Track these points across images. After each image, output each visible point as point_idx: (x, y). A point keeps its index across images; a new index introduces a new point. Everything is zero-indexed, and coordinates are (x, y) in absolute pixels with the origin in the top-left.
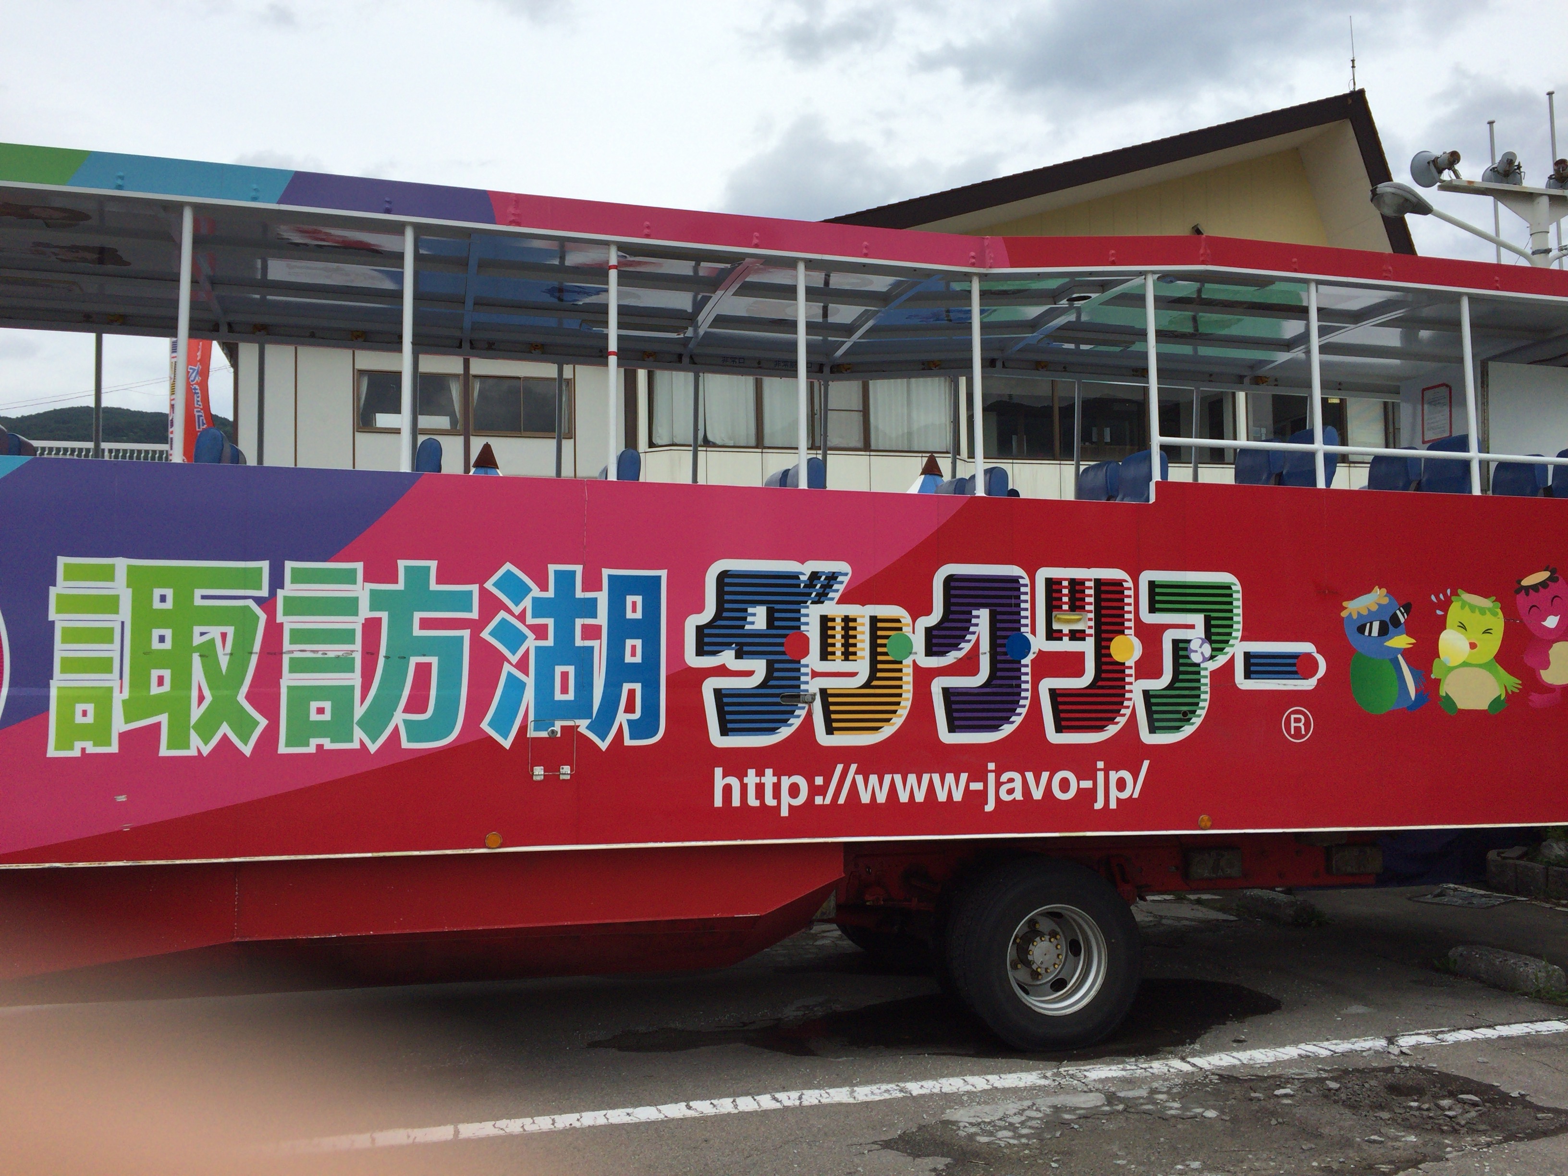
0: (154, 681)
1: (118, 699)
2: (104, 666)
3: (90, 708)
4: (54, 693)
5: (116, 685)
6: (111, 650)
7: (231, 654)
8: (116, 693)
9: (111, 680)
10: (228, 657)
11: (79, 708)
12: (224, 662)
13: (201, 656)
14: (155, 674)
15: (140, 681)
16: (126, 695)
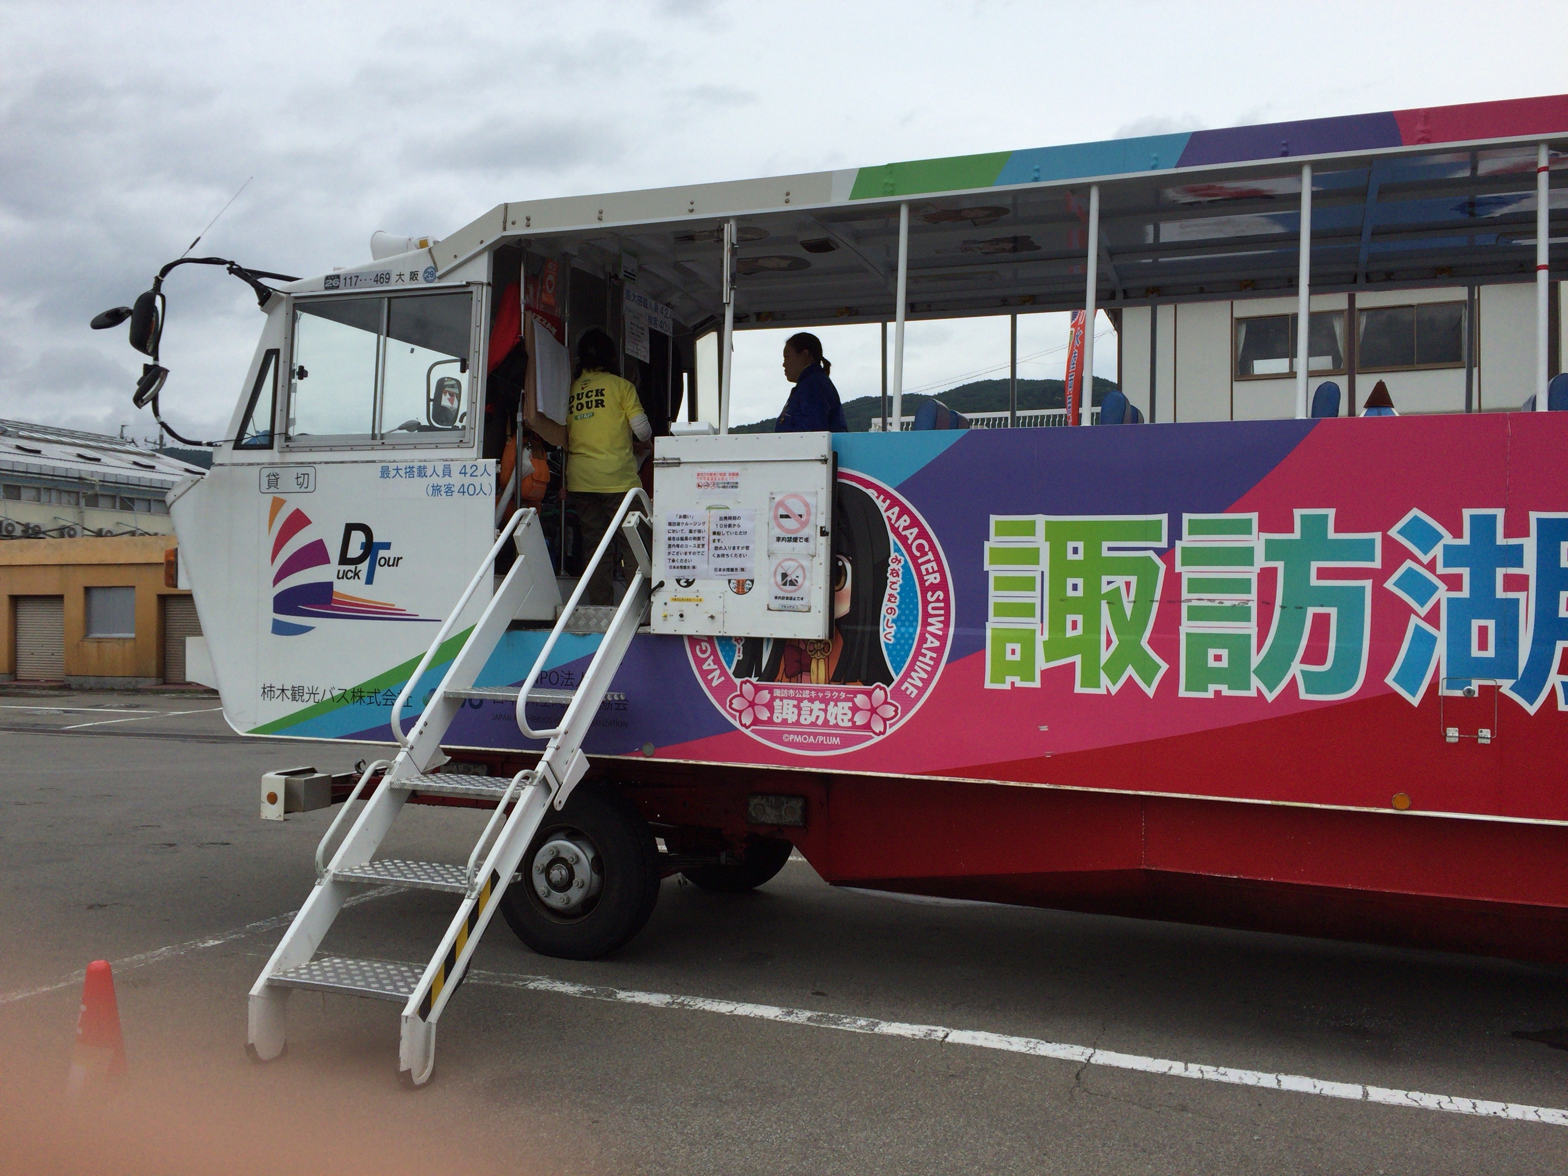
0: (1069, 625)
1: (1041, 639)
2: (1027, 610)
3: (1018, 647)
4: (989, 633)
5: (1038, 627)
6: (1032, 597)
7: (1135, 602)
8: (1038, 633)
9: (1032, 623)
10: (1132, 604)
11: (1009, 647)
12: (1128, 609)
13: (1108, 603)
14: (1070, 618)
15: (1057, 626)
16: (1046, 636)
